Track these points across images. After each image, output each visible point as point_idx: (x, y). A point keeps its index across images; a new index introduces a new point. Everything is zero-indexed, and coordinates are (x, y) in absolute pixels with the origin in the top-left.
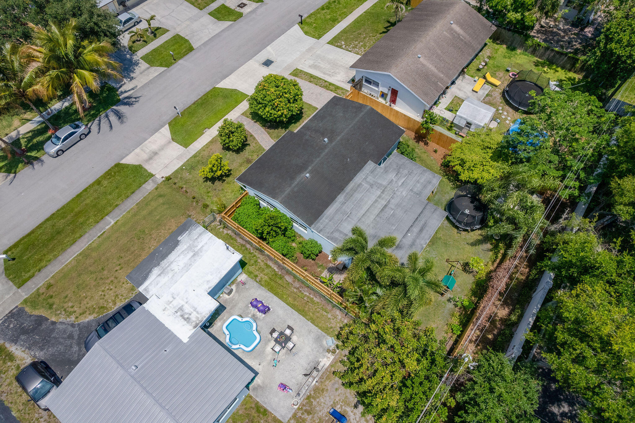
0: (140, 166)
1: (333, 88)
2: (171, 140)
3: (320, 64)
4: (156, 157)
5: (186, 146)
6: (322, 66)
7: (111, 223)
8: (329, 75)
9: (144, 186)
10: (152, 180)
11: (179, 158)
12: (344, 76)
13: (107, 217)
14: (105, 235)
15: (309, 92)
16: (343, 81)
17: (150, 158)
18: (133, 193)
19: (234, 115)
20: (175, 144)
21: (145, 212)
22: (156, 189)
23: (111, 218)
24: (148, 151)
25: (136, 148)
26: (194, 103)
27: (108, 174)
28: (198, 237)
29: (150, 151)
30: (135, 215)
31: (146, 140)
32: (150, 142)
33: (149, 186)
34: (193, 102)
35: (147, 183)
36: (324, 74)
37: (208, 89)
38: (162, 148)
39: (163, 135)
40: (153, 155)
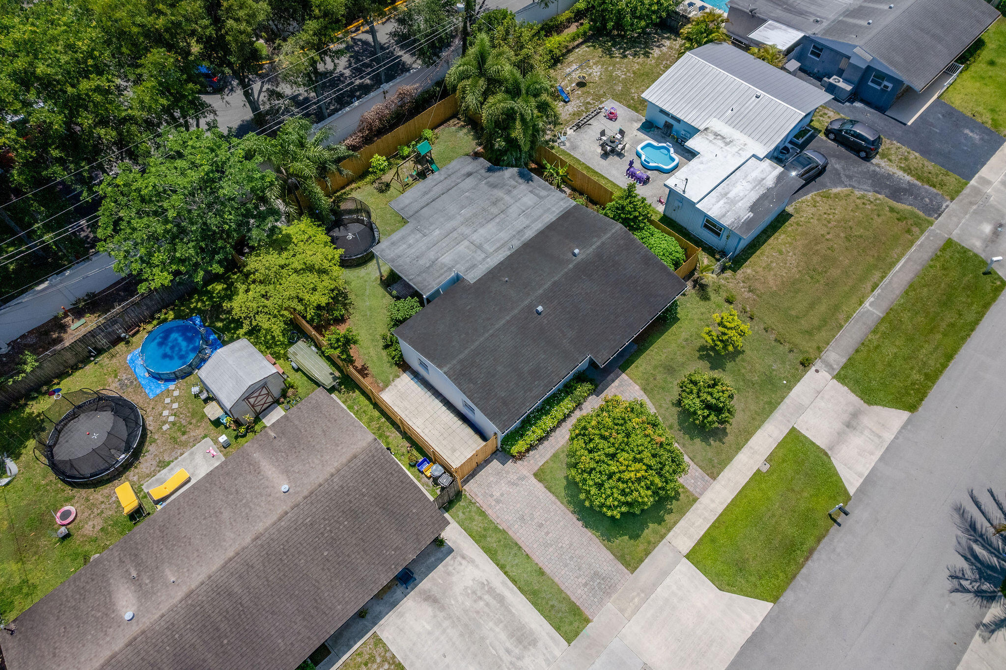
0: (869, 403)
1: (492, 541)
2: (829, 453)
3: (508, 645)
4: (846, 417)
5: (794, 436)
6: (503, 636)
7: (870, 305)
8: (491, 591)
9: (844, 360)
10: (833, 369)
11: (800, 409)
12: (454, 579)
13: (881, 315)
14: (869, 285)
15: (547, 533)
16: (463, 558)
17: (855, 415)
18: (857, 351)
19: (713, 501)
20: (821, 442)
21: (822, 308)
22: (819, 349)
23: (874, 313)
24: (866, 432)
25: (892, 441)
26: (811, 551)
27: (921, 393)
28: (726, 213)
29: (862, 433)
30: (836, 308)
31: (882, 459)
32: (872, 454)
33: (835, 357)
34: (815, 556)
35: (841, 364)
36: (501, 599)
37: (788, 597)
38: (840, 438)
39: (848, 468)
40: (851, 423)
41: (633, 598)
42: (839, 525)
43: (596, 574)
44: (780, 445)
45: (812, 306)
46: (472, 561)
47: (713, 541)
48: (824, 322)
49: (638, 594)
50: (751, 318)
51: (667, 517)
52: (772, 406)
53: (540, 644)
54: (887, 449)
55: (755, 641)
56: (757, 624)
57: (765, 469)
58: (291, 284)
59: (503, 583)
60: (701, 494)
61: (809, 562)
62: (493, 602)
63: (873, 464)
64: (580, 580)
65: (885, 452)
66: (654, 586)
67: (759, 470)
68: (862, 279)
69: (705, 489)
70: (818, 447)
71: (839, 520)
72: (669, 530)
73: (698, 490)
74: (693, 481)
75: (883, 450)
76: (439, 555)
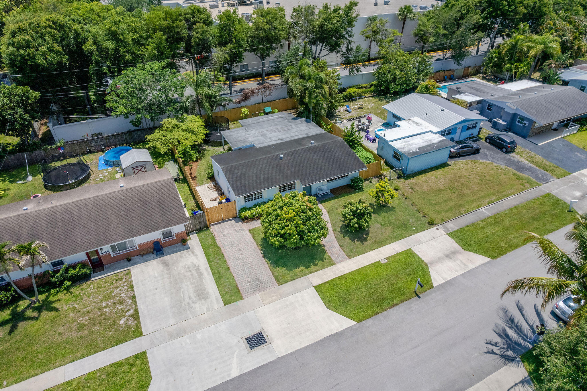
0: (465, 250)
1: (211, 250)
2: (429, 265)
3: (192, 295)
4: (447, 252)
5: (409, 253)
6: (191, 290)
7: (484, 209)
8: (198, 270)
9: (457, 228)
10: (448, 230)
11: (420, 242)
12: (182, 260)
13: (490, 215)
15: (241, 254)
16: (193, 253)
17: (454, 253)
18: (467, 226)
19: (344, 267)
20: (425, 259)
21: (452, 203)
22: (443, 220)
23: (486, 213)
24: (458, 262)
25: (473, 269)
26: (394, 306)
27: (502, 252)
28: (404, 148)
29: (455, 261)
30: (461, 205)
31: (463, 275)
32: (457, 271)
33: (452, 226)
34: (396, 308)
35: (455, 230)
36: (200, 274)
37: (369, 322)
38: (440, 260)
39: (439, 274)
40: (450, 255)
41: (273, 296)
42: (419, 298)
43: (258, 279)
44: (398, 254)
45: (446, 201)
46: (196, 255)
47: (335, 285)
48: (451, 209)
49: (277, 295)
50: (406, 198)
51: (312, 267)
52: (402, 237)
53: (208, 300)
54: (468, 271)
55: (336, 337)
56: (341, 329)
57: (383, 262)
58: (177, 134)
59: (206, 269)
60: (338, 263)
61: (391, 310)
62: (195, 275)
63: (455, 276)
64: (247, 279)
65: (466, 273)
66: (289, 294)
67: (379, 262)
68: (484, 197)
69: (342, 261)
70: (423, 261)
71: (420, 295)
72: (311, 273)
73: (337, 260)
74: (336, 256)
75: (465, 271)
76: (182, 248)
